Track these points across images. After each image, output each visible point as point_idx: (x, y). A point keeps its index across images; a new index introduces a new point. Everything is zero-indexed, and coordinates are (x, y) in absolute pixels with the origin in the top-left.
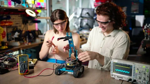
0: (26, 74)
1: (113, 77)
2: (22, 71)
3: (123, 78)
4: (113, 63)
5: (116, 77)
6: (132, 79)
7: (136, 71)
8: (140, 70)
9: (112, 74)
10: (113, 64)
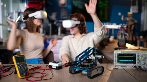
0: (27, 76)
1: (117, 67)
2: (23, 74)
3: (127, 67)
4: (116, 54)
5: (120, 67)
6: (137, 66)
7: (140, 58)
8: (143, 56)
9: (116, 65)
10: (116, 56)
